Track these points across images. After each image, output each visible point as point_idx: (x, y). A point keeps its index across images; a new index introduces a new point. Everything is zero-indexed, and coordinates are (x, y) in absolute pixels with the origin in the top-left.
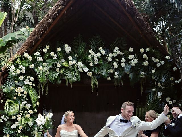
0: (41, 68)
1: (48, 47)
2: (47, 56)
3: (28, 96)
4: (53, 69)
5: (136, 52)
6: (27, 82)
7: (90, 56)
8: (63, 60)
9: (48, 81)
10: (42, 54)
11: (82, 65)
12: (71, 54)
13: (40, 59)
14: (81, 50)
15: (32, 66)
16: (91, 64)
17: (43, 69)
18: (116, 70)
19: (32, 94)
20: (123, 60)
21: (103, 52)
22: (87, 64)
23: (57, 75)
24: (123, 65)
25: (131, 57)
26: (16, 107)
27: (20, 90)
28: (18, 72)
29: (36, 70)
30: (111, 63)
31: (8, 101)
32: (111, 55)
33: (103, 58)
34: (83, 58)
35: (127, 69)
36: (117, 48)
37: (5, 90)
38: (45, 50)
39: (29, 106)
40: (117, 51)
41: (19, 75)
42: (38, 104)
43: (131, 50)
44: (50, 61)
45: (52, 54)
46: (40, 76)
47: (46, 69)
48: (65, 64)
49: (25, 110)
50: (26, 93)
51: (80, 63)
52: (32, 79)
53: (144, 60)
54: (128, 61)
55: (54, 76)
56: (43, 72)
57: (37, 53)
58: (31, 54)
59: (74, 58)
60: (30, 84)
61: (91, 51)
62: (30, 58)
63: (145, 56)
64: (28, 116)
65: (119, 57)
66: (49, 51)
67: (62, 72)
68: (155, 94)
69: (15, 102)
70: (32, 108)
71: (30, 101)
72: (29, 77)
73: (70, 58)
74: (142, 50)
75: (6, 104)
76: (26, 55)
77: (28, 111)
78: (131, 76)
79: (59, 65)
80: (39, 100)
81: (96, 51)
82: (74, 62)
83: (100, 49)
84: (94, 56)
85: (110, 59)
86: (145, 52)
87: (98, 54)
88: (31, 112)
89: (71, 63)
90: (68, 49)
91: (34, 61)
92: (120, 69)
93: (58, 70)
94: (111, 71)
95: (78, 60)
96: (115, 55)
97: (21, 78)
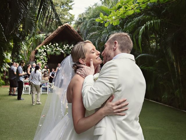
0: (48, 50)
1: (51, 43)
2: (50, 46)
3: (44, 59)
4: (52, 51)
6: (44, 54)
7: (64, 47)
8: (55, 48)
9: (50, 54)
10: (49, 46)
11: (62, 50)
12: (58, 46)
13: (48, 47)
14: (61, 44)
15: (46, 49)
16: (64, 50)
21: (68, 46)
22: (63, 50)
23: (53, 52)
27: (42, 57)
28: (41, 51)
29: (47, 51)
30: (70, 49)
31: (37, 60)
32: (70, 47)
33: (68, 48)
34: (62, 47)
36: (72, 45)
37: (36, 57)
38: (50, 45)
39: (44, 62)
41: (41, 52)
42: (47, 61)
44: (51, 48)
45: (52, 46)
46: (48, 52)
47: (50, 51)
48: (56, 49)
50: (43, 58)
51: (61, 49)
52: (45, 53)
55: (53, 53)
56: (49, 52)
57: (48, 46)
58: (46, 46)
59: (59, 47)
60: (45, 55)
61: (64, 45)
62: (45, 47)
64: (44, 65)
66: (51, 45)
67: (55, 51)
69: (40, 60)
70: (45, 63)
71: (44, 60)
72: (44, 53)
73: (58, 47)
75: (37, 61)
76: (44, 46)
77: (44, 63)
79: (54, 50)
80: (47, 60)
81: (66, 45)
82: (59, 49)
83: (67, 45)
84: (65, 47)
85: (70, 48)
87: (67, 47)
89: (58, 49)
90: (57, 44)
91: (46, 48)
93: (54, 51)
95: (60, 48)
96: (72, 47)
97: (42, 53)
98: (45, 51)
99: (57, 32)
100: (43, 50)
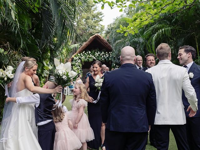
0: (82, 57)
1: (84, 52)
2: (84, 54)
3: (79, 65)
5: (108, 53)
6: (79, 61)
7: (96, 54)
9: (84, 61)
10: (83, 54)
14: (93, 52)
15: (80, 57)
16: (96, 56)
17: (83, 58)
18: (103, 58)
19: (80, 65)
20: (105, 55)
21: (99, 53)
22: (95, 56)
23: (87, 59)
24: (105, 57)
25: (107, 54)
26: (76, 68)
27: (77, 63)
28: (76, 59)
30: (101, 56)
33: (99, 55)
34: (94, 54)
35: (106, 58)
36: (103, 52)
37: (73, 64)
38: (83, 53)
39: (79, 68)
40: (103, 53)
43: (107, 52)
44: (85, 56)
45: (85, 54)
46: (82, 60)
47: (84, 58)
48: (89, 56)
49: (78, 69)
51: (93, 56)
52: (80, 60)
53: (110, 55)
54: (106, 55)
55: (86, 60)
57: (82, 54)
60: (80, 62)
61: (96, 53)
62: (80, 55)
63: (110, 54)
64: (79, 70)
65: (103, 54)
66: (85, 53)
68: (113, 64)
69: (76, 67)
70: (80, 68)
71: (79, 66)
74: (110, 53)
75: (73, 67)
76: (79, 54)
78: (107, 60)
79: (87, 57)
80: (82, 66)
81: (97, 53)
82: (91, 56)
83: (98, 52)
84: (97, 54)
85: (101, 55)
86: (111, 53)
87: (98, 54)
88: (80, 69)
89: (90, 56)
90: (90, 52)
91: (81, 56)
92: (104, 58)
94: (102, 58)
95: (92, 55)
97: (77, 60)
98: (79, 58)
99: (89, 42)
100: (78, 58)
